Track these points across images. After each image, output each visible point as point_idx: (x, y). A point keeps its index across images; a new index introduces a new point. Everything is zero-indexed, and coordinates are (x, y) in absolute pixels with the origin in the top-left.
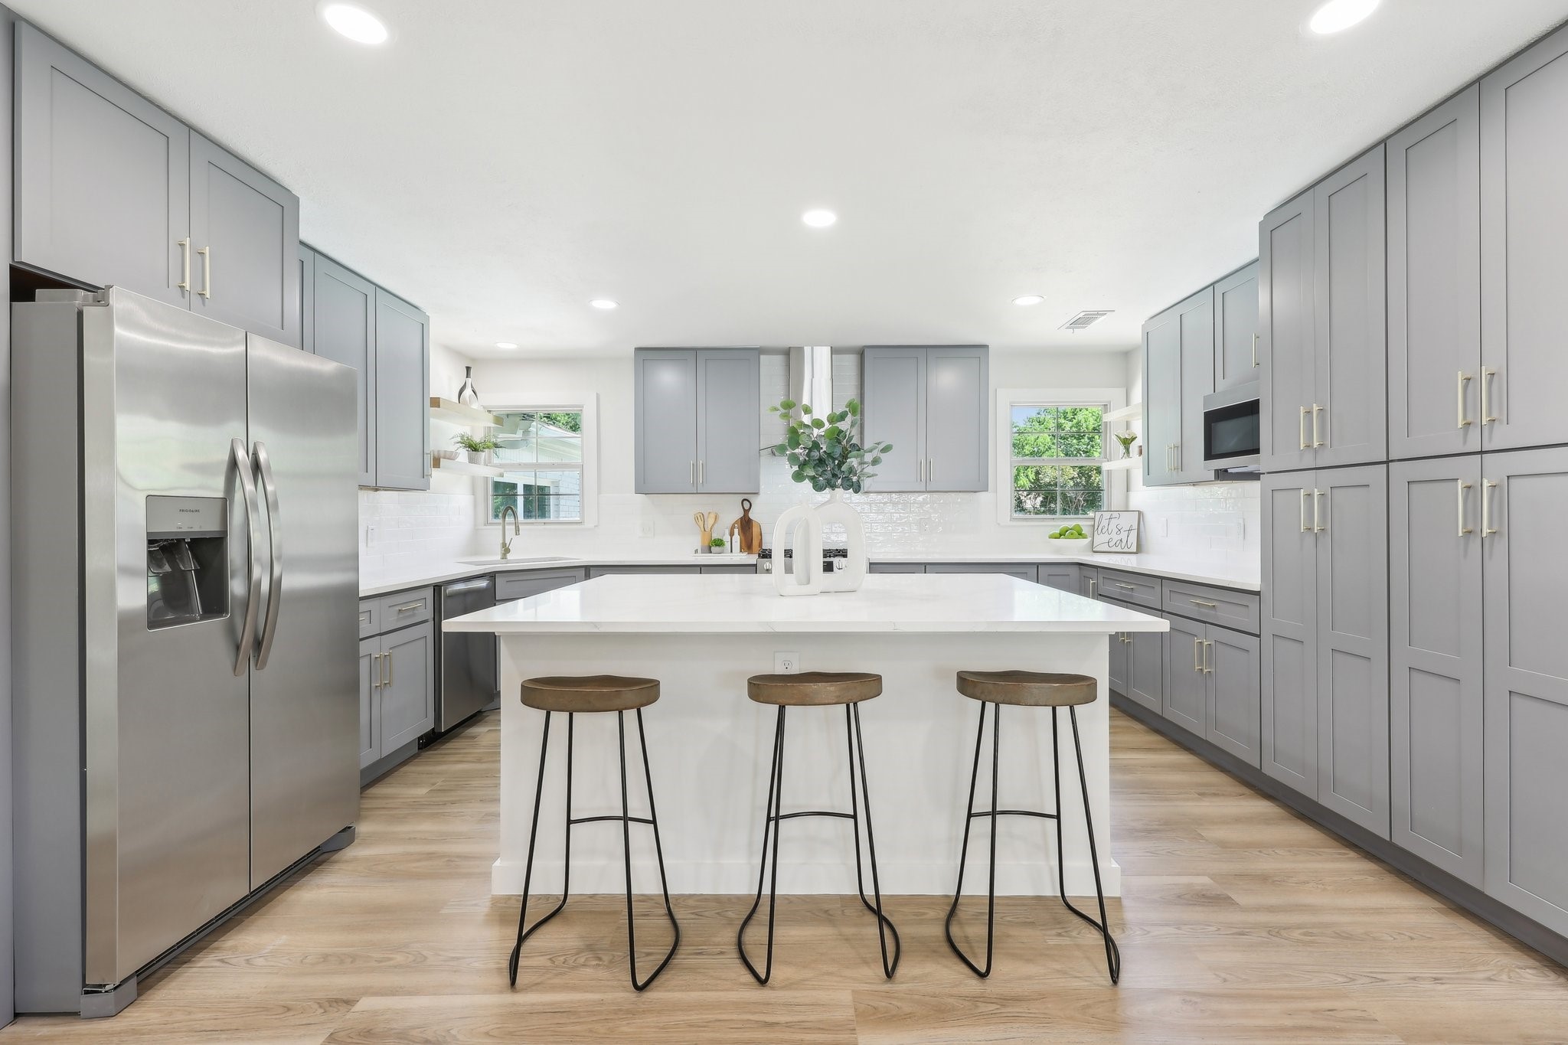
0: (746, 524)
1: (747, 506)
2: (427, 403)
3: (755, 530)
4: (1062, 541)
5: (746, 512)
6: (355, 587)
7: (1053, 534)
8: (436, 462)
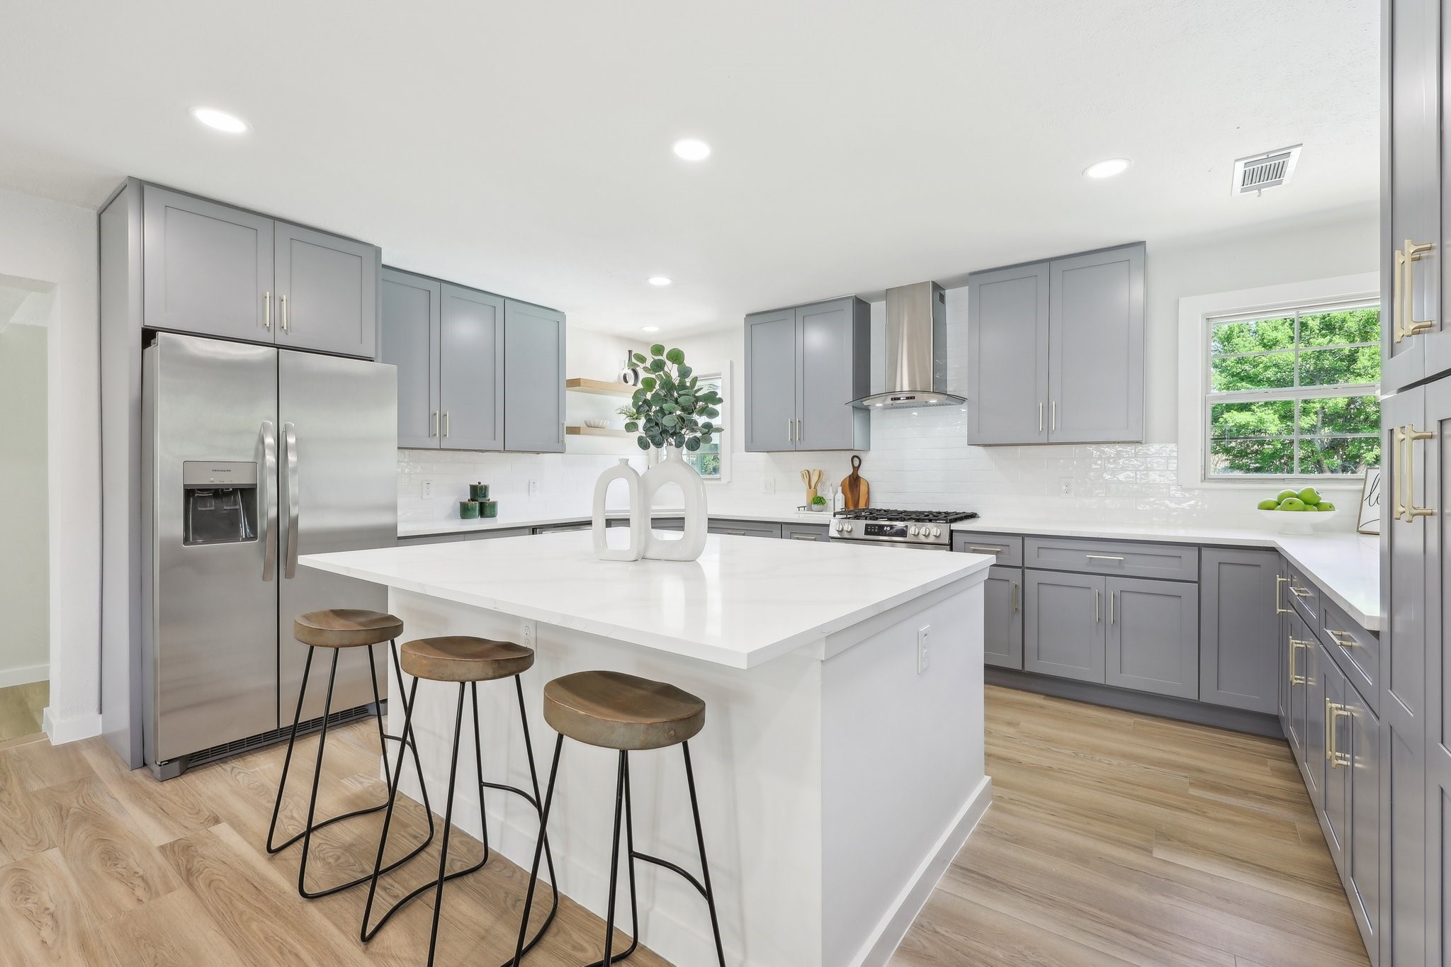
0: (854, 482)
1: (856, 462)
2: (563, 384)
3: (863, 488)
4: (1277, 514)
5: (856, 469)
6: (395, 528)
7: (1265, 503)
8: (574, 430)
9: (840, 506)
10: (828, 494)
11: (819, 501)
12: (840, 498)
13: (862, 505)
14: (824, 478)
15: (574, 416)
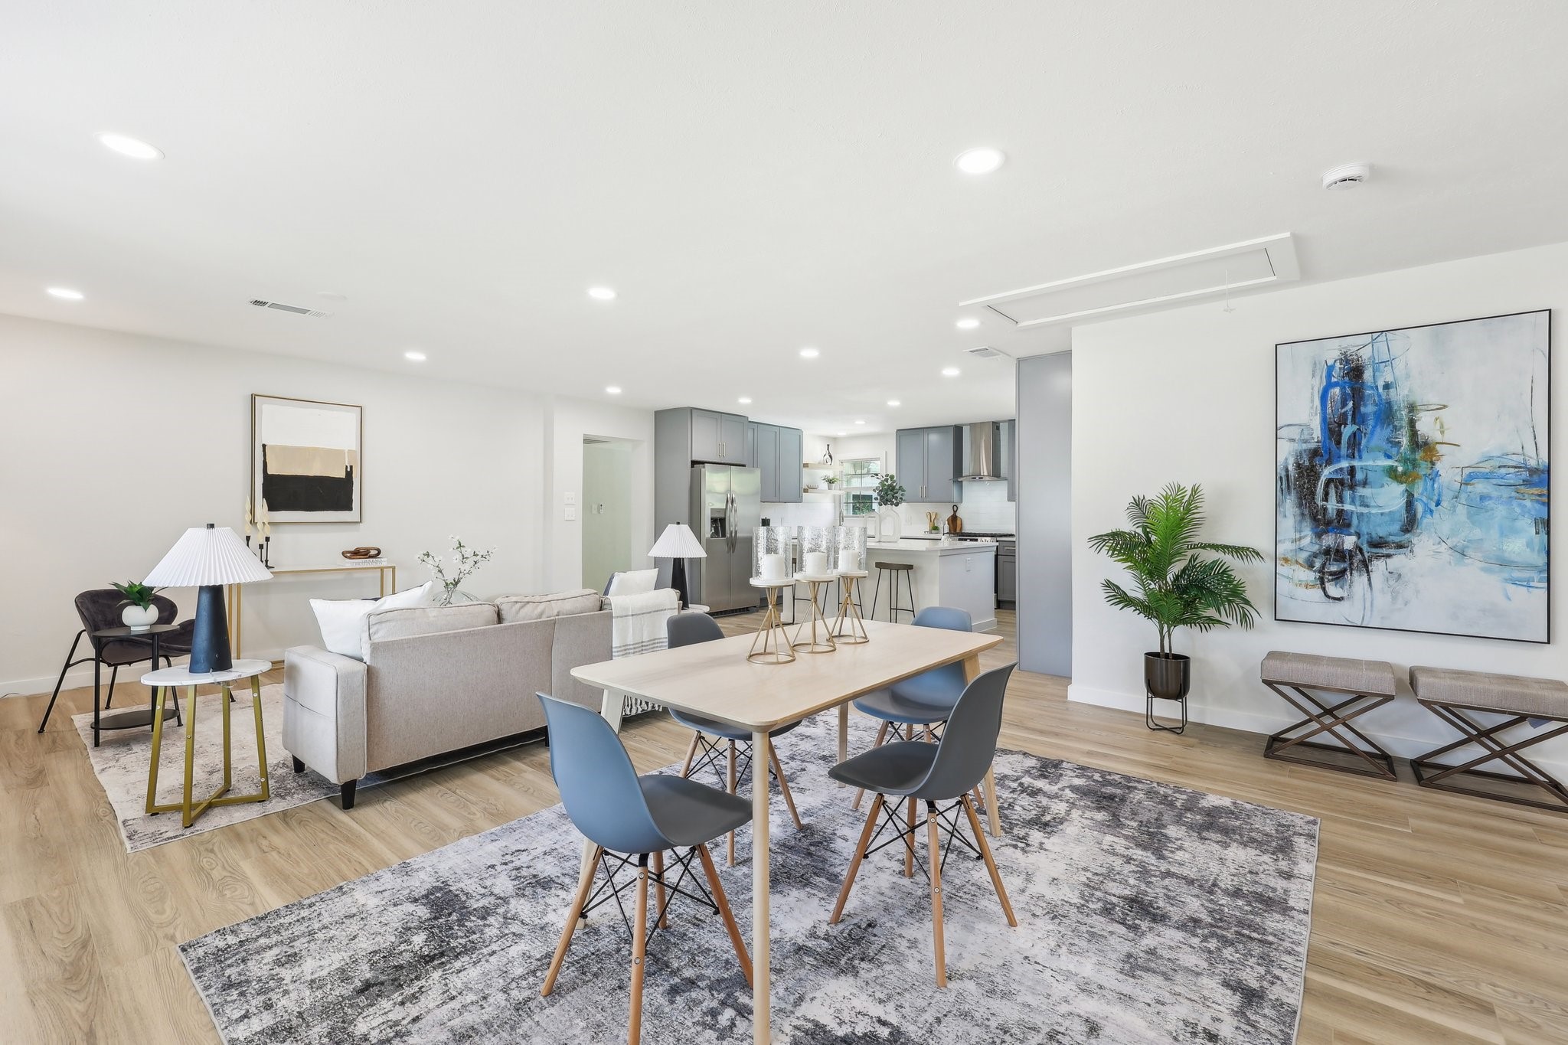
0: (954, 520)
1: (955, 508)
2: (802, 465)
3: (959, 522)
5: (955, 512)
8: (806, 491)
9: (947, 531)
10: (941, 526)
11: (936, 528)
12: (947, 526)
13: (958, 531)
14: (938, 517)
15: (806, 482)
